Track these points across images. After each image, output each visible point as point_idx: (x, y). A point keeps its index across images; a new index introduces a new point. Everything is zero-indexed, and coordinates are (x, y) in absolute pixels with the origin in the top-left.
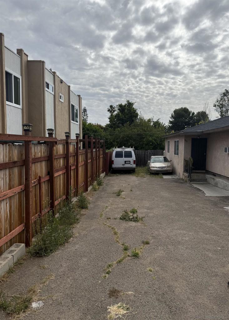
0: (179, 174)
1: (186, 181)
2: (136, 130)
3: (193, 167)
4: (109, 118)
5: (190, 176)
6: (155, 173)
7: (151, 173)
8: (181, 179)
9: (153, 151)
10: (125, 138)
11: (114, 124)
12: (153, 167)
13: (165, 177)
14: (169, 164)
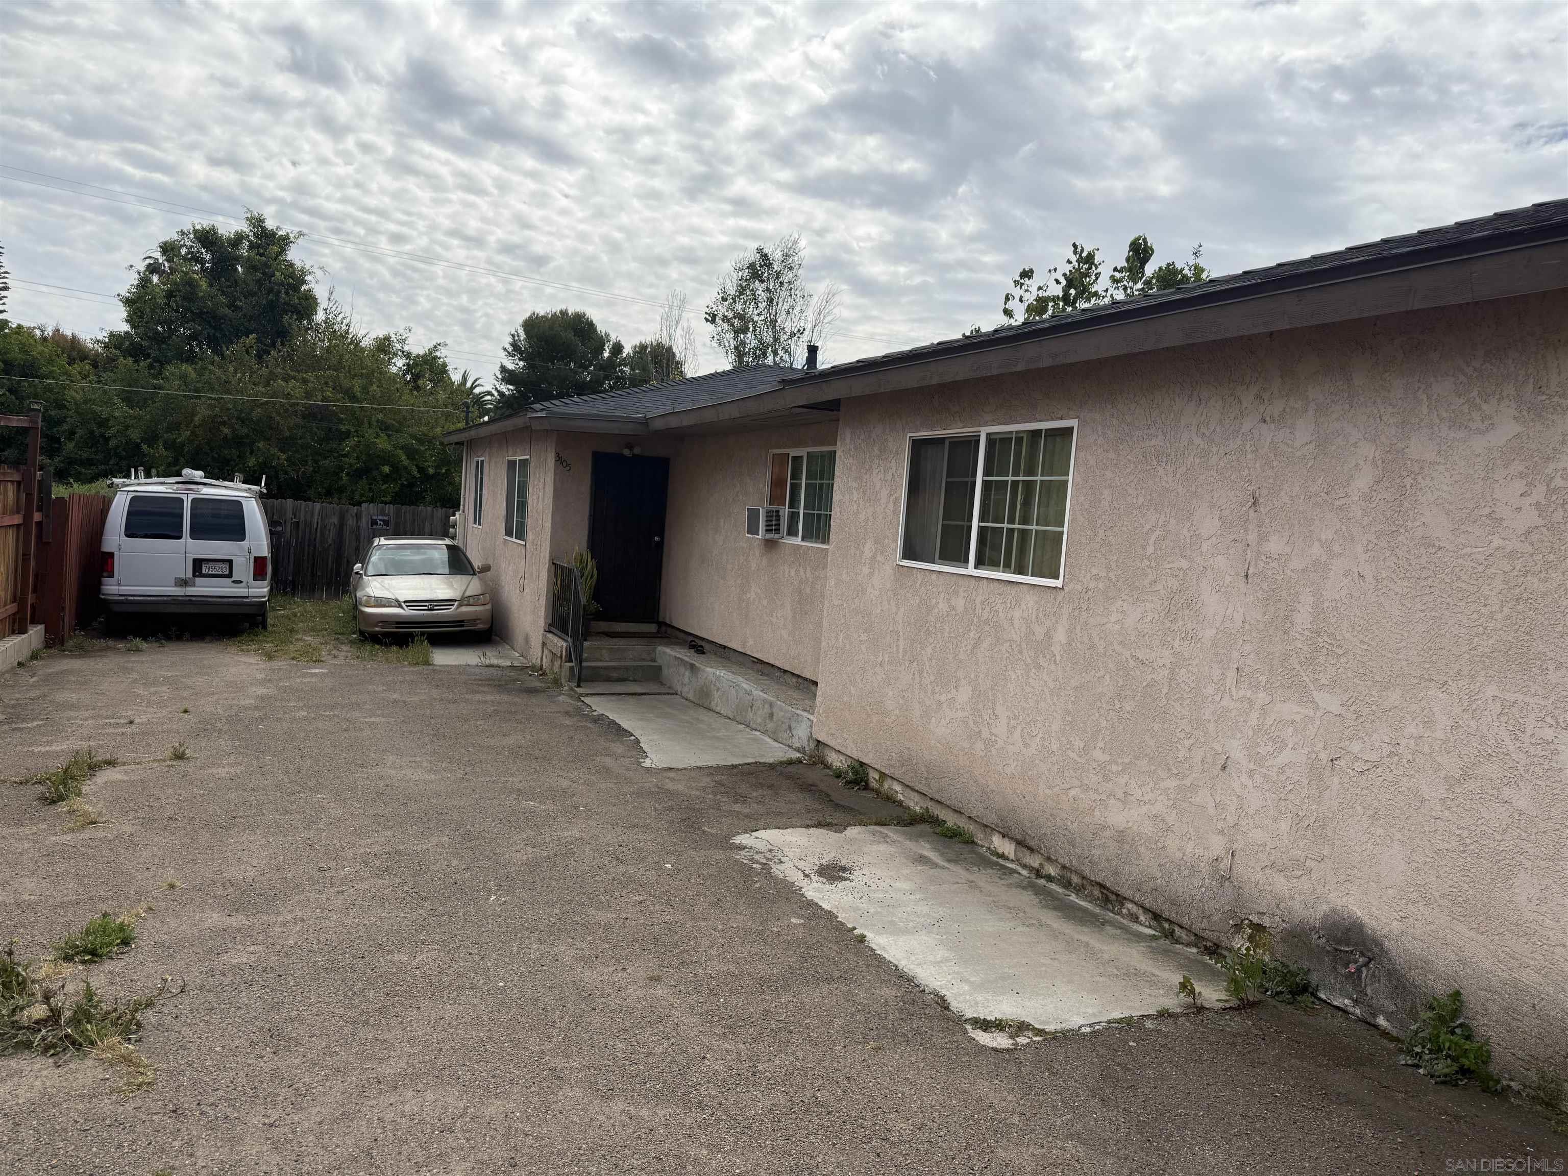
0: (527, 639)
1: (557, 682)
2: (295, 388)
3: (594, 606)
4: (128, 302)
5: (575, 654)
6: (386, 635)
7: (362, 633)
8: (533, 668)
9: (391, 509)
10: (224, 423)
11: (159, 339)
12: (380, 602)
13: (444, 658)
14: (473, 585)
